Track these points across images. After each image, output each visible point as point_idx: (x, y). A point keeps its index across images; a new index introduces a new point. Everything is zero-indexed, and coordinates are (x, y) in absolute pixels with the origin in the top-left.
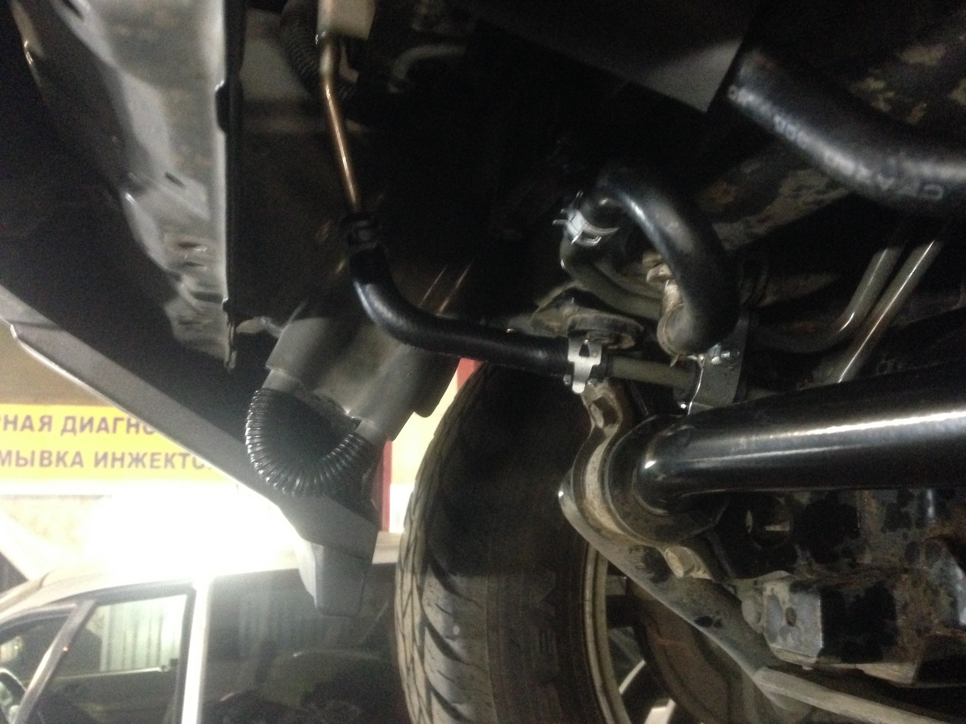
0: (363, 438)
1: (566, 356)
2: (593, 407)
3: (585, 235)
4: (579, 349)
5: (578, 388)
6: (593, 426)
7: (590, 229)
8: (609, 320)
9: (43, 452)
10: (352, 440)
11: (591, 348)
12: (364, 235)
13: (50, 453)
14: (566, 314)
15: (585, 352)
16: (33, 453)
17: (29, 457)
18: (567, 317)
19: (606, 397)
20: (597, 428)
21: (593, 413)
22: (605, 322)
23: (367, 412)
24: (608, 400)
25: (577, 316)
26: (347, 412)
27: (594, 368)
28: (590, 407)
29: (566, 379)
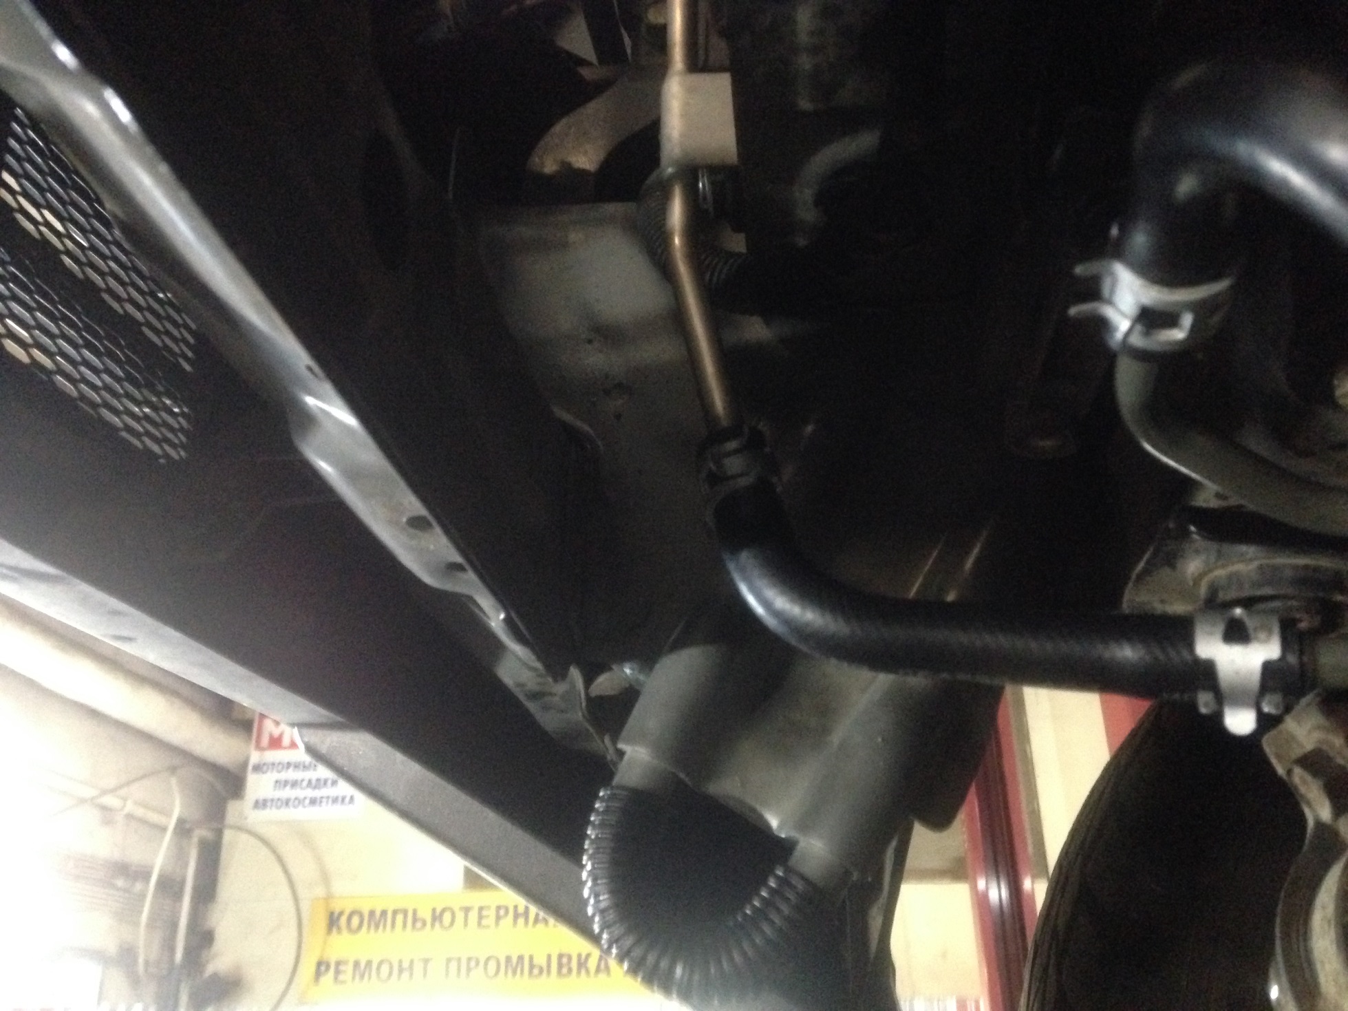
0: (803, 878)
1: (1190, 646)
2: (1298, 772)
3: (1149, 318)
4: (1220, 628)
5: (1240, 722)
6: (1311, 823)
7: (1153, 295)
8: (1296, 568)
9: (560, 956)
10: (783, 882)
11: (1250, 623)
12: (734, 464)
13: (570, 958)
14: (1193, 574)
15: (1236, 634)
16: (549, 957)
17: (544, 963)
18: (1197, 580)
19: (1325, 747)
20: (1319, 825)
21: (1303, 789)
22: (1288, 573)
23: (806, 822)
24: (1331, 754)
25: (1220, 573)
26: (774, 822)
27: (1268, 667)
28: (1289, 772)
29: (1205, 703)
